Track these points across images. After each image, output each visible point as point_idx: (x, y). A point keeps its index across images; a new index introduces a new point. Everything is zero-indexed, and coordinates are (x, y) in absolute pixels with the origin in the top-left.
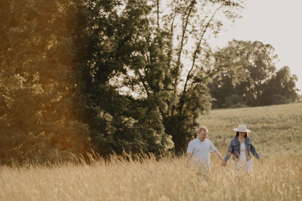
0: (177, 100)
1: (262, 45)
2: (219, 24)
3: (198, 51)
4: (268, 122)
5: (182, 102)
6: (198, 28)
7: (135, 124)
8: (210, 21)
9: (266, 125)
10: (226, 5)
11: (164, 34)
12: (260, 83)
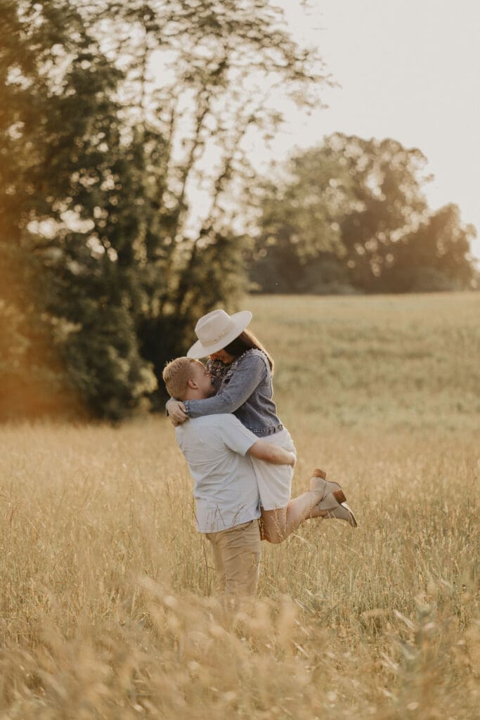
0: (174, 283)
1: (401, 149)
2: (277, 119)
3: (226, 175)
4: (383, 340)
5: (183, 288)
6: (229, 124)
7: (71, 334)
8: (257, 110)
9: (376, 345)
10: (293, 78)
11: (149, 135)
12: (388, 238)
